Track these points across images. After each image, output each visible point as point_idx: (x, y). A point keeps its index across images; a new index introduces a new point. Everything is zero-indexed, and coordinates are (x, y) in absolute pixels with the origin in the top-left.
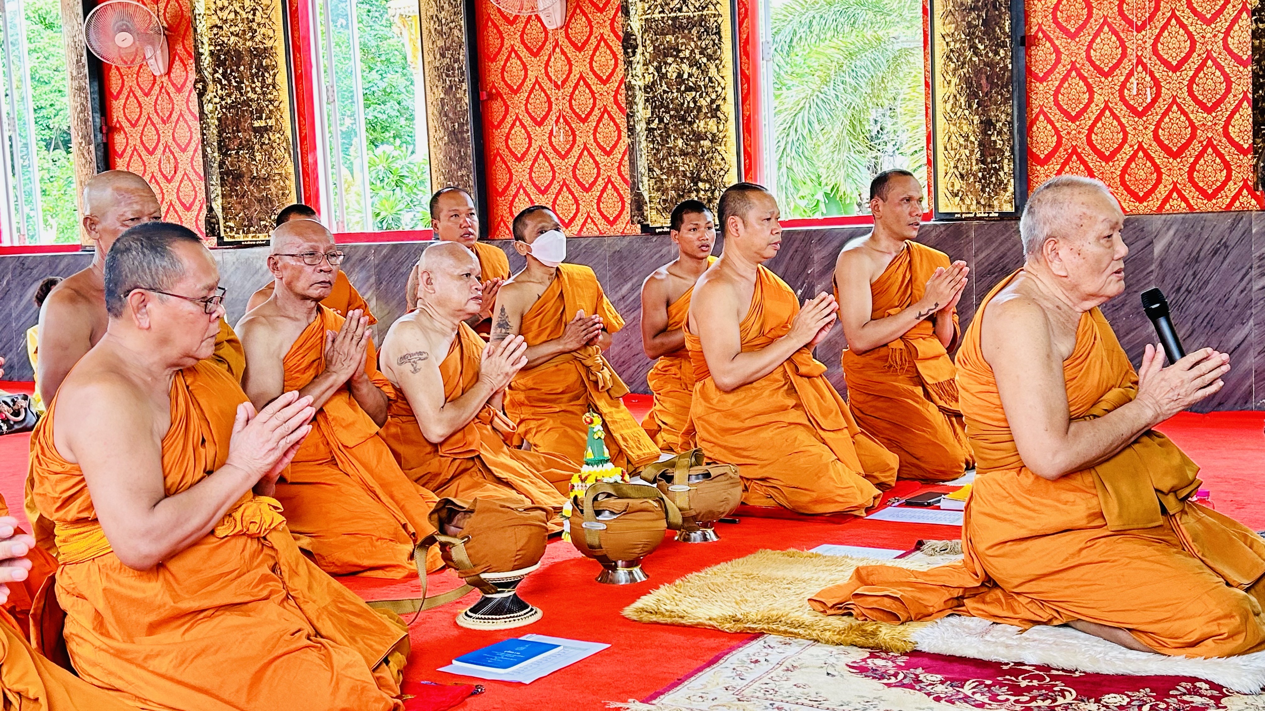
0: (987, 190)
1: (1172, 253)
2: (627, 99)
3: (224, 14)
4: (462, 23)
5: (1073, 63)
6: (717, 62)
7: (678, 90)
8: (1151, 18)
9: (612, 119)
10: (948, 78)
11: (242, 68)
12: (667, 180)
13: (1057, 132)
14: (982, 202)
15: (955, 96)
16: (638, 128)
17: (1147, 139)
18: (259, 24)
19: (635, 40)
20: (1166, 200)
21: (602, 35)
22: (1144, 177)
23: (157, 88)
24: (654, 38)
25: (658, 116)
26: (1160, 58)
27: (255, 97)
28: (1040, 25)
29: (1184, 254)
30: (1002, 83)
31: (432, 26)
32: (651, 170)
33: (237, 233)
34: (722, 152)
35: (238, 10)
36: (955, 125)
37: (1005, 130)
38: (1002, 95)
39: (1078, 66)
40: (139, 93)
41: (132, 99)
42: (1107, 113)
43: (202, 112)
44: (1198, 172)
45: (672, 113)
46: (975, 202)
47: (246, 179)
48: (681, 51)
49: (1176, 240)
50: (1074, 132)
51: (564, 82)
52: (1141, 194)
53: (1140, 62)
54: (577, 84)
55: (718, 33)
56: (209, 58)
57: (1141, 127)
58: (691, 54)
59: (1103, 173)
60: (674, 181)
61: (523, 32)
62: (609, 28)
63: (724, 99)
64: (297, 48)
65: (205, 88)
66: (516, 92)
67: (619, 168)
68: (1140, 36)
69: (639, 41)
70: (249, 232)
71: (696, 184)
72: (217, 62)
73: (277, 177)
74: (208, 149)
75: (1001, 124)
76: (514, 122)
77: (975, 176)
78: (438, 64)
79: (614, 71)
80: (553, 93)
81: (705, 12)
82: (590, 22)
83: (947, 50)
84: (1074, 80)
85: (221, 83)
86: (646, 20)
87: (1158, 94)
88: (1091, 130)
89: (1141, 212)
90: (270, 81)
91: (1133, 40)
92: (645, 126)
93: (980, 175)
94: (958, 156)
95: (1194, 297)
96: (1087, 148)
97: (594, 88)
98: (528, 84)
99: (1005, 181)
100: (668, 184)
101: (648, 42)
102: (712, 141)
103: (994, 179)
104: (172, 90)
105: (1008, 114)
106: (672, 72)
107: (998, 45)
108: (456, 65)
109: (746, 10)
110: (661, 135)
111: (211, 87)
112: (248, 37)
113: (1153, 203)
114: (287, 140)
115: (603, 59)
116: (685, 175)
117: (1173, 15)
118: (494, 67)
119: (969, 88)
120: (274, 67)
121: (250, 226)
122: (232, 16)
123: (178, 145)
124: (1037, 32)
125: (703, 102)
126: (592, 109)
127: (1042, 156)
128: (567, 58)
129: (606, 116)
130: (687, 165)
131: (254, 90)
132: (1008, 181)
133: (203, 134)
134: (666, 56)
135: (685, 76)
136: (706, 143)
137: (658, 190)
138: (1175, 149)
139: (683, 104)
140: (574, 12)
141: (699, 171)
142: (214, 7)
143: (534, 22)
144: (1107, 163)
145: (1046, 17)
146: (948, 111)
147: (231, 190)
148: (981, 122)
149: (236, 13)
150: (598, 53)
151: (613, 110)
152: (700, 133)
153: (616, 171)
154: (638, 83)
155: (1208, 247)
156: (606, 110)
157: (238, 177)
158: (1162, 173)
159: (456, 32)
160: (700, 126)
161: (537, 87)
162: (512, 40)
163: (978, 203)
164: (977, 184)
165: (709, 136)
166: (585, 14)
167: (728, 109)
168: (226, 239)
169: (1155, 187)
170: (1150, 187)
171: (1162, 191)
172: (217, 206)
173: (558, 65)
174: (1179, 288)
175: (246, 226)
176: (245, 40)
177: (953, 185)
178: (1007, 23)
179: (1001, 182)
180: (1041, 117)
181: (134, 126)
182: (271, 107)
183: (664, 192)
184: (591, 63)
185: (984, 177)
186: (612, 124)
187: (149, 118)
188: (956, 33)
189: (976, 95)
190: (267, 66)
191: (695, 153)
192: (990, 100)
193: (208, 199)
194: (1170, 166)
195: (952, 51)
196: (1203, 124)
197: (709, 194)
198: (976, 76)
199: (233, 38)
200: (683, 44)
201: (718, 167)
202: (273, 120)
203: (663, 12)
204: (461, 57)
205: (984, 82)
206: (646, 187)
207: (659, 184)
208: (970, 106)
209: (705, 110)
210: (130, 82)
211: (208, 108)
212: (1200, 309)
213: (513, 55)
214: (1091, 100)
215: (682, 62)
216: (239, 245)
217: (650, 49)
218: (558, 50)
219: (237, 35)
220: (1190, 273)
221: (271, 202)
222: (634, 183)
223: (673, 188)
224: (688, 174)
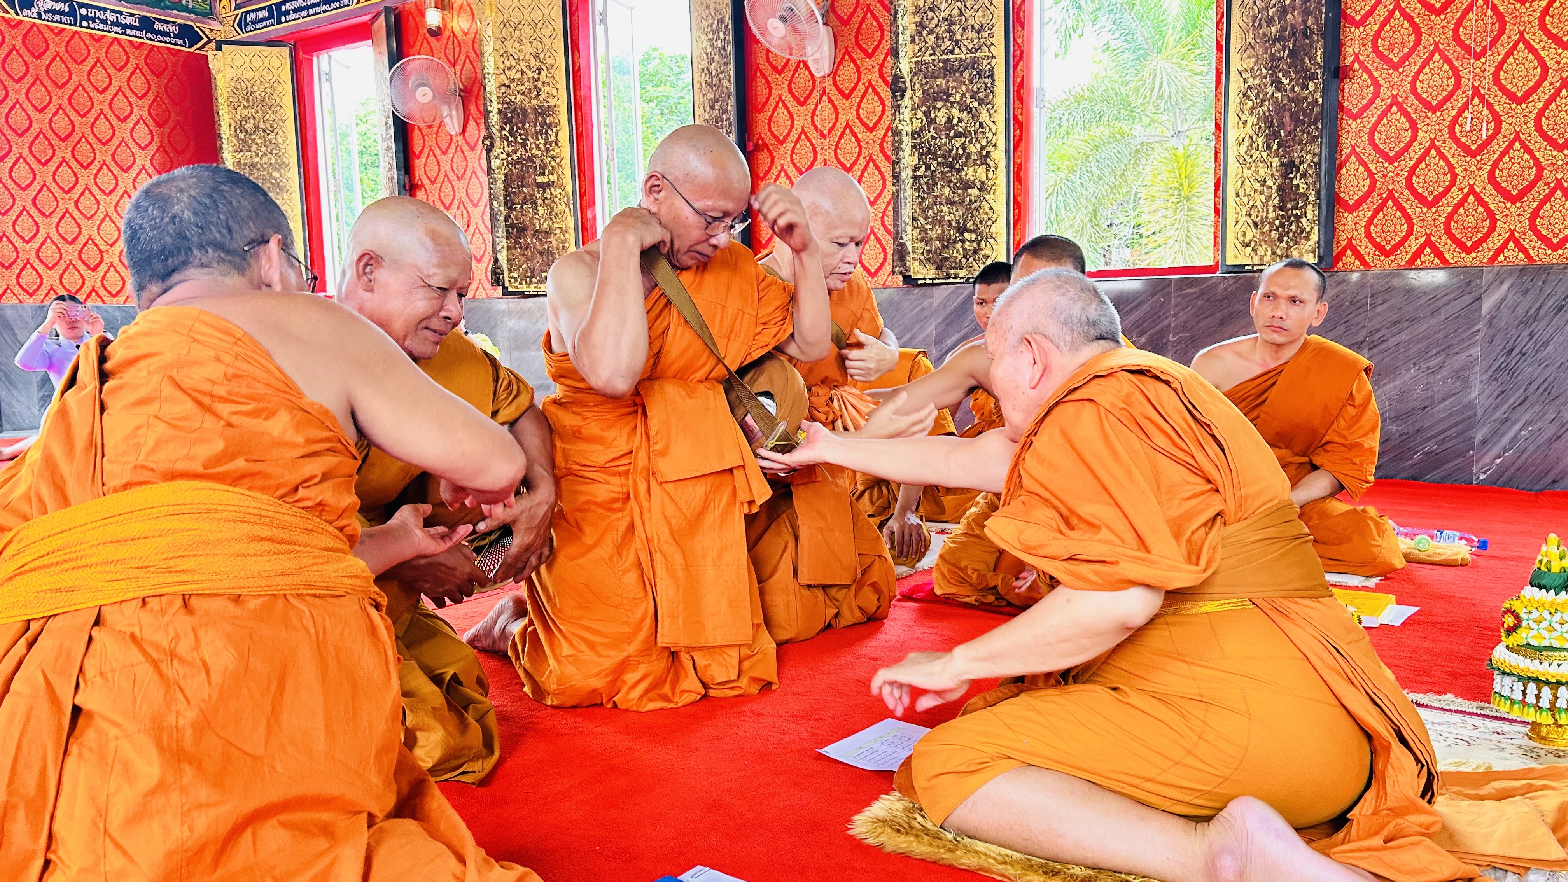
0: (1285, 239)
1: (1505, 310)
2: (893, 145)
3: (512, 74)
4: (731, 72)
5: (1394, 97)
6: (989, 106)
7: (947, 136)
8: (1493, 43)
9: (877, 167)
10: (1244, 118)
11: (527, 125)
12: (932, 230)
13: (1371, 174)
14: (1279, 252)
15: (1251, 137)
16: (904, 175)
17: (1481, 181)
18: (543, 83)
19: (904, 83)
20: (1500, 251)
21: (870, 81)
22: (1474, 224)
23: (453, 146)
24: (924, 81)
25: (925, 164)
26: (1502, 88)
27: (538, 153)
28: (1357, 56)
29: (1520, 311)
30: (1310, 120)
31: (704, 78)
32: (915, 219)
33: (521, 283)
34: (991, 201)
35: (525, 69)
36: (1250, 168)
37: (1310, 172)
38: (1308, 133)
39: (1400, 100)
40: (438, 152)
41: (432, 158)
42: (1433, 152)
43: (490, 168)
44: (1542, 218)
45: (939, 160)
46: (1269, 253)
47: (530, 232)
48: (950, 95)
49: (1510, 296)
50: (1391, 174)
51: (830, 131)
52: (1469, 244)
53: (1476, 92)
54: (843, 132)
55: (991, 76)
56: (497, 116)
57: (1473, 168)
58: (961, 99)
59: (1423, 220)
60: (939, 231)
61: (791, 81)
62: (877, 74)
63: (995, 145)
64: (578, 107)
65: (492, 144)
66: (782, 143)
67: (882, 218)
68: (1478, 64)
69: (908, 84)
70: (531, 282)
71: (962, 234)
72: (506, 119)
73: (558, 231)
74: (495, 203)
75: (1305, 166)
76: (780, 172)
77: (1271, 224)
78: (707, 117)
79: (881, 118)
80: (818, 142)
81: (978, 55)
82: (858, 68)
83: (1244, 88)
84: (1395, 115)
85: (507, 140)
86: (916, 62)
87: (1498, 130)
88: (1412, 172)
89: (1468, 264)
90: (552, 138)
91: (1469, 69)
92: (910, 173)
93: (1277, 222)
94: (1251, 203)
95: (1529, 360)
96: (1406, 192)
97: (860, 136)
98: (795, 134)
99: (1308, 229)
100: (933, 234)
101: (917, 86)
102: (980, 190)
103: (1294, 227)
104: (466, 148)
105: (1315, 154)
106: (941, 117)
107: (1308, 78)
108: (724, 116)
109: (1022, 52)
110: (927, 183)
111: (498, 143)
112: (533, 95)
113: (1484, 254)
114: (567, 196)
115: (870, 106)
116: (950, 225)
117: (1522, 38)
118: (762, 118)
119: (1269, 127)
120: (556, 125)
121: (533, 276)
122: (519, 75)
123: (471, 201)
124: (1353, 63)
125: (973, 149)
126: (858, 158)
127: (1351, 202)
128: (834, 107)
129: (871, 164)
130: (952, 214)
131: (537, 146)
132: (1312, 228)
133: (491, 188)
134: (935, 100)
135: (955, 121)
136: (974, 192)
137: (922, 240)
138: (1514, 193)
139: (951, 150)
140: (843, 58)
141: (965, 221)
142: (502, 67)
143: (802, 71)
144: (1430, 208)
145: (1364, 45)
146: (1243, 153)
147: (516, 243)
148: (1282, 165)
149: (523, 72)
150: (865, 100)
151: (880, 159)
152: (968, 181)
153: (879, 222)
154: (906, 128)
155: (1550, 303)
156: (871, 159)
157: (522, 230)
158: (1497, 220)
159: (725, 83)
160: (969, 173)
161: (803, 136)
162: (780, 90)
163: (1274, 253)
164: (1273, 233)
165: (978, 184)
166: (854, 61)
167: (999, 155)
168: (510, 289)
169: (1487, 235)
170: (1480, 235)
171: (1496, 240)
172: (503, 257)
173: (825, 111)
174: (1512, 350)
175: (530, 275)
176: (531, 98)
177: (1244, 235)
178: (1319, 53)
179: (1303, 230)
180: (1353, 158)
181: (433, 182)
182: (553, 163)
183: (928, 241)
184: (858, 111)
185: (1282, 225)
186: (877, 173)
187: (446, 175)
188: (1256, 68)
189: (1276, 135)
190: (551, 124)
191: (962, 202)
192: (1293, 139)
193: (494, 251)
194: (1507, 212)
195: (1250, 88)
196: (1552, 164)
197: (975, 245)
198: (1278, 114)
199: (519, 97)
200: (953, 87)
201: (986, 217)
202: (555, 176)
203: (934, 54)
204: (729, 108)
205: (1287, 119)
206: (909, 237)
207: (923, 234)
208: (1269, 147)
209: (974, 157)
210: (430, 142)
211: (495, 163)
212: (1536, 375)
213: (780, 105)
214: (1414, 138)
215: (952, 106)
216: (523, 295)
217: (919, 93)
218: (825, 98)
219: (523, 94)
220: (1526, 333)
221: (552, 254)
222: (897, 233)
223: (938, 238)
224: (954, 224)
